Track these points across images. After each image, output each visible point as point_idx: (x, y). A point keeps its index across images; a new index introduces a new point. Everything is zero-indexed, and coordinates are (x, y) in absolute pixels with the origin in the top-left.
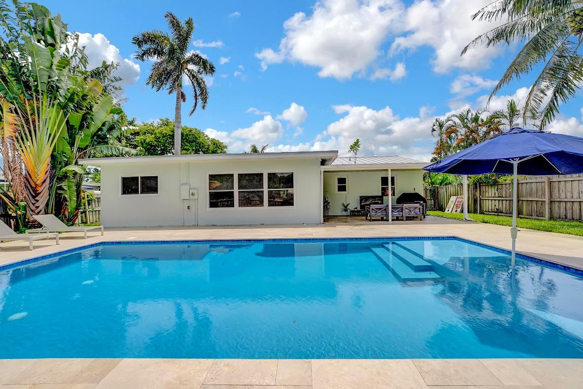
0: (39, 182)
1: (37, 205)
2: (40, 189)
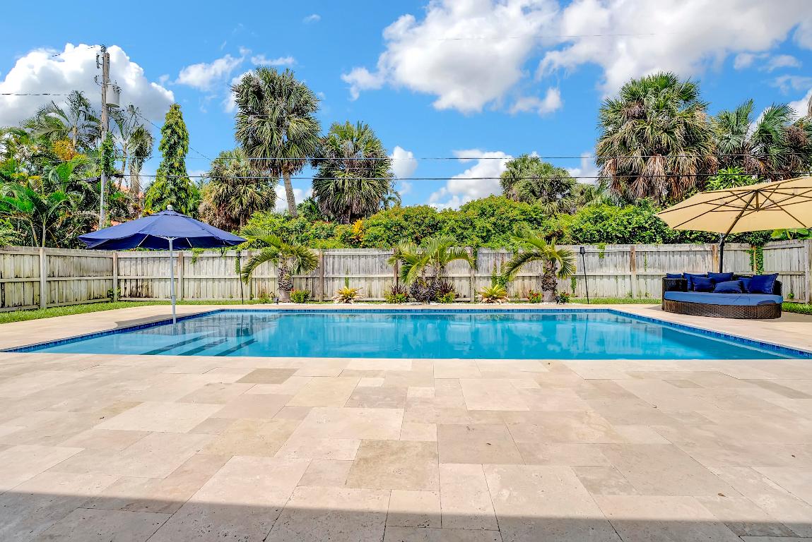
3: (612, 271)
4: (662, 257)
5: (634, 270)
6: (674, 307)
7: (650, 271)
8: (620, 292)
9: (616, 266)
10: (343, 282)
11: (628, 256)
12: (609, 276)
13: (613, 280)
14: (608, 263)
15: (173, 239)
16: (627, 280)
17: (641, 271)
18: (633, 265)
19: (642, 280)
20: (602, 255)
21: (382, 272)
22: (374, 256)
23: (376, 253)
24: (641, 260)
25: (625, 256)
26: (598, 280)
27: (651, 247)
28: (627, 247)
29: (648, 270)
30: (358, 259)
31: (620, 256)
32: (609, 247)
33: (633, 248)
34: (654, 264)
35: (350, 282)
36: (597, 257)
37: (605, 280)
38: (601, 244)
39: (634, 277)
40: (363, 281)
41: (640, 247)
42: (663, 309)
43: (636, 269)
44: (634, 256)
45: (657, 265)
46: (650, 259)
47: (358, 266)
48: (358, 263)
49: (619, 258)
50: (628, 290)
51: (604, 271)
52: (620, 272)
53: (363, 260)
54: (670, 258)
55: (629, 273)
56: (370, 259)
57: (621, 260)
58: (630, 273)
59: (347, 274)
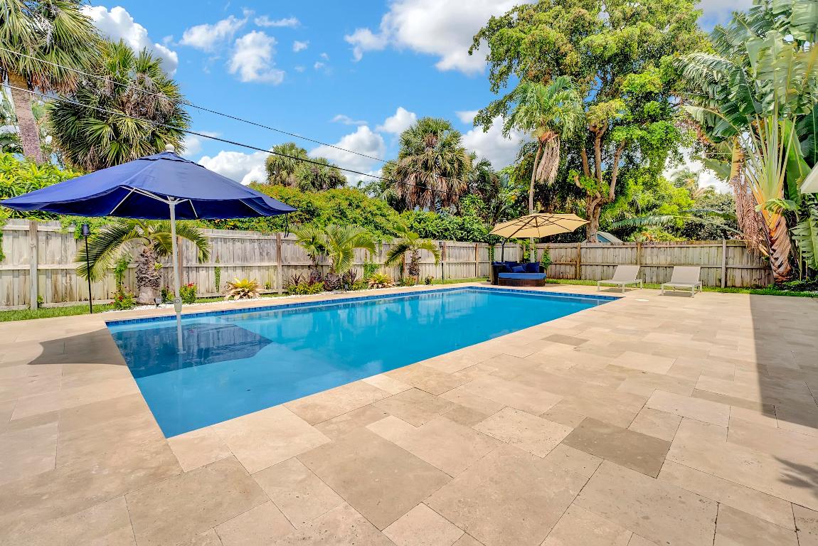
10: (212, 273)
15: (176, 202)
21: (262, 260)
22: (252, 241)
23: (256, 237)
30: (231, 244)
35: (222, 272)
40: (239, 272)
47: (231, 253)
48: (231, 248)
53: (238, 244)
56: (248, 244)
59: (217, 261)
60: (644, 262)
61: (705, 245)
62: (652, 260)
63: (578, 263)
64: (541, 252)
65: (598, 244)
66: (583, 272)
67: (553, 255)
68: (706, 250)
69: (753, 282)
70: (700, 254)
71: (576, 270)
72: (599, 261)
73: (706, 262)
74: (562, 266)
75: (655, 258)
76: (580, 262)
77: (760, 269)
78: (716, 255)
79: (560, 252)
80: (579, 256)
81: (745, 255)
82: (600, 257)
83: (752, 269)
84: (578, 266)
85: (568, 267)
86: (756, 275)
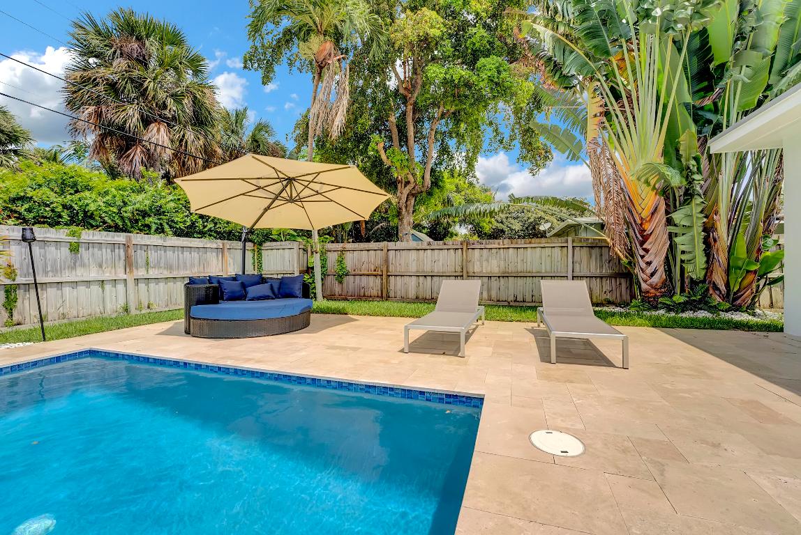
0: (645, 214)
1: (647, 259)
2: (648, 227)
3: (93, 274)
4: (170, 253)
5: (131, 271)
6: (206, 330)
7: (153, 273)
8: (109, 307)
9: (101, 266)
11: (122, 250)
12: (88, 283)
13: (95, 289)
14: (86, 261)
16: (120, 287)
17: (141, 273)
18: (129, 264)
19: (142, 286)
20: (74, 249)
24: (140, 256)
25: (117, 250)
26: (67, 290)
27: (155, 239)
28: (121, 238)
29: (151, 272)
31: (109, 251)
32: (87, 235)
33: (129, 239)
34: (159, 262)
36: (65, 251)
37: (82, 288)
38: (74, 228)
39: (131, 283)
41: (138, 238)
42: (188, 332)
43: (135, 270)
44: (131, 251)
45: (162, 265)
46: (153, 255)
49: (106, 253)
50: (122, 302)
51: (80, 274)
52: (107, 276)
54: (178, 255)
55: (122, 276)
57: (109, 256)
58: (125, 277)
60: (471, 270)
61: (546, 245)
62: (482, 267)
63: (385, 273)
64: (332, 258)
65: (413, 244)
66: (392, 287)
67: (351, 260)
68: (548, 251)
69: (604, 297)
70: (541, 258)
71: (382, 284)
72: (413, 268)
73: (548, 269)
74: (363, 278)
75: (485, 264)
76: (388, 271)
77: (610, 277)
78: (560, 259)
79: (361, 256)
80: (387, 261)
81: (594, 257)
82: (414, 264)
83: (601, 278)
84: (384, 277)
85: (372, 278)
86: (607, 285)
